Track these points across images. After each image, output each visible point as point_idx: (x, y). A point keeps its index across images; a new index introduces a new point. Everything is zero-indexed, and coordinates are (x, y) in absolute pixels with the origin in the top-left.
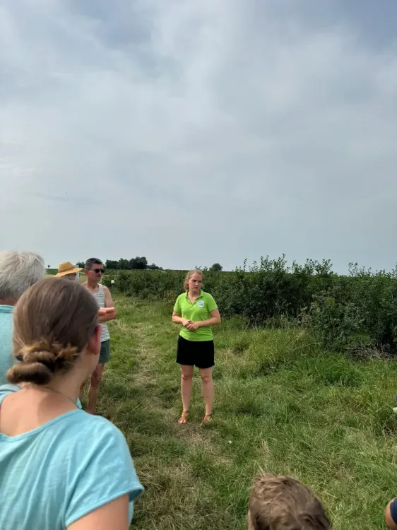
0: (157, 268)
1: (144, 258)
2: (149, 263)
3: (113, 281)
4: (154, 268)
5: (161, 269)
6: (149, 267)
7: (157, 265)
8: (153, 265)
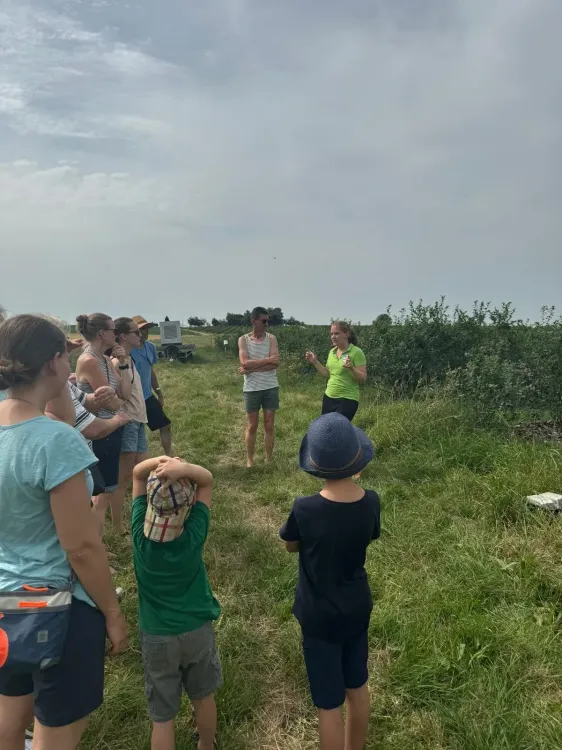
0: (298, 323)
1: (279, 310)
2: (286, 317)
3: (225, 342)
4: (292, 322)
5: (303, 324)
6: (285, 321)
7: (297, 319)
8: (292, 319)
